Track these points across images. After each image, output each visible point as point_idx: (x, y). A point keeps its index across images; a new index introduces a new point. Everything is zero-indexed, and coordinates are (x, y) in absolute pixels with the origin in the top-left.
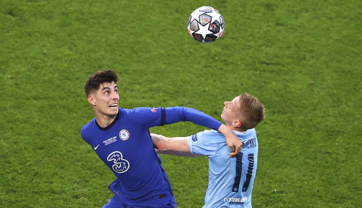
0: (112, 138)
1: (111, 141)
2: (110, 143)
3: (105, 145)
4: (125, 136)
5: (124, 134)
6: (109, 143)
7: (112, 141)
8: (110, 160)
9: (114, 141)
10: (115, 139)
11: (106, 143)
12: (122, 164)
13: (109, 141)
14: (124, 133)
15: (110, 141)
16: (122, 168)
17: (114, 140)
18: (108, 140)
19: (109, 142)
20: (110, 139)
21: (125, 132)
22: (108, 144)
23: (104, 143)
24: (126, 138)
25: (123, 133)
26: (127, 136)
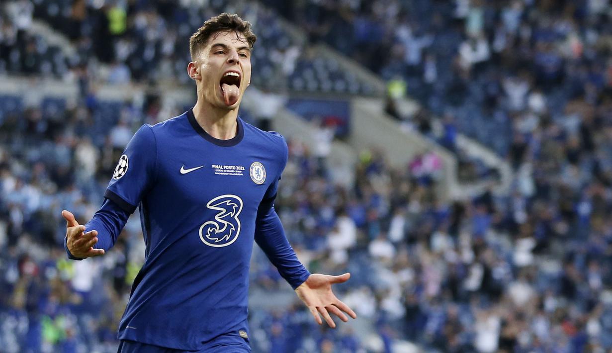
0: (234, 167)
1: (230, 171)
2: (227, 174)
3: (216, 173)
4: (259, 177)
5: (258, 171)
6: (225, 174)
7: (233, 171)
8: (212, 208)
9: (237, 174)
10: (239, 172)
11: (219, 171)
12: (229, 227)
13: (226, 169)
14: (258, 169)
15: (228, 171)
16: (220, 235)
17: (237, 171)
18: (225, 167)
19: (225, 171)
20: (229, 167)
21: (261, 169)
22: (221, 174)
23: (215, 169)
24: (258, 179)
25: (257, 167)
26: (262, 177)
